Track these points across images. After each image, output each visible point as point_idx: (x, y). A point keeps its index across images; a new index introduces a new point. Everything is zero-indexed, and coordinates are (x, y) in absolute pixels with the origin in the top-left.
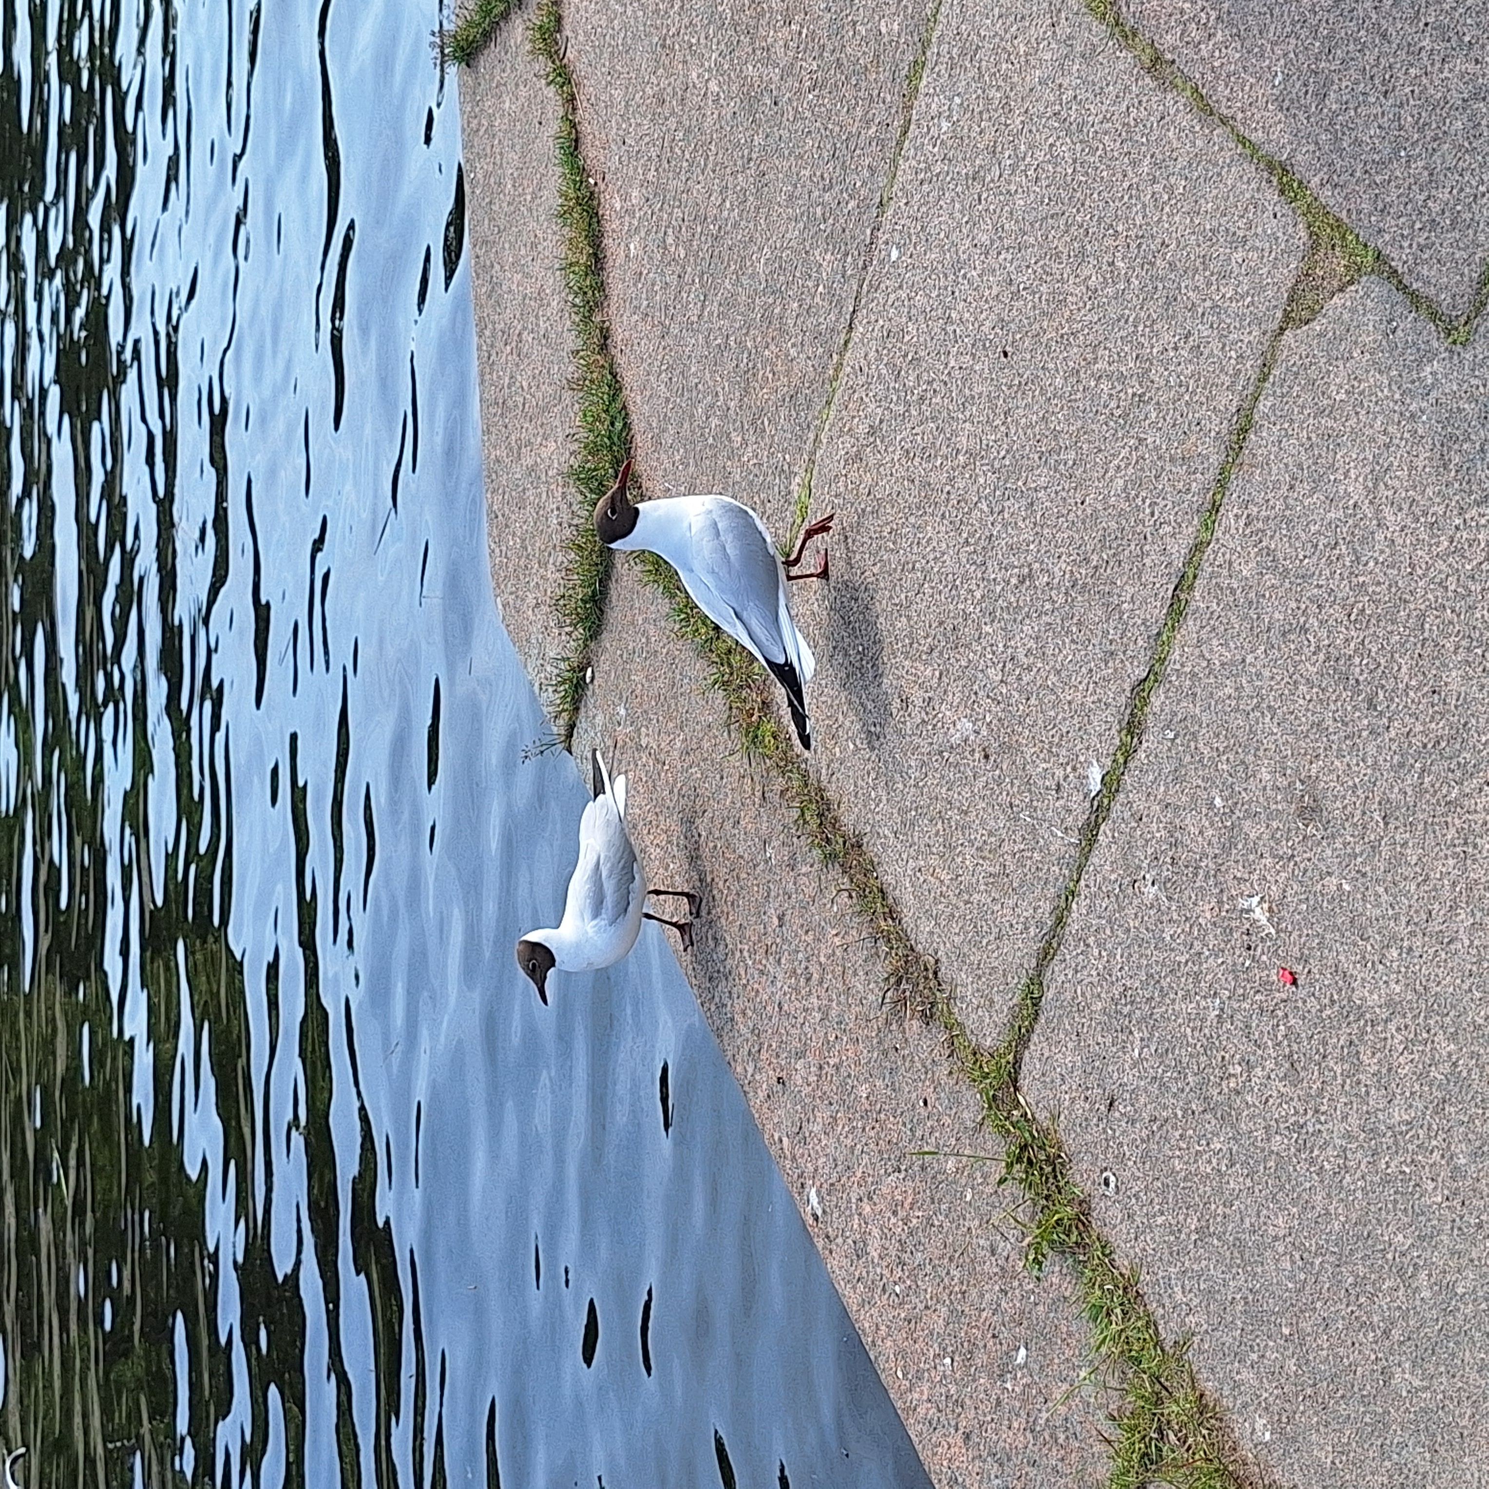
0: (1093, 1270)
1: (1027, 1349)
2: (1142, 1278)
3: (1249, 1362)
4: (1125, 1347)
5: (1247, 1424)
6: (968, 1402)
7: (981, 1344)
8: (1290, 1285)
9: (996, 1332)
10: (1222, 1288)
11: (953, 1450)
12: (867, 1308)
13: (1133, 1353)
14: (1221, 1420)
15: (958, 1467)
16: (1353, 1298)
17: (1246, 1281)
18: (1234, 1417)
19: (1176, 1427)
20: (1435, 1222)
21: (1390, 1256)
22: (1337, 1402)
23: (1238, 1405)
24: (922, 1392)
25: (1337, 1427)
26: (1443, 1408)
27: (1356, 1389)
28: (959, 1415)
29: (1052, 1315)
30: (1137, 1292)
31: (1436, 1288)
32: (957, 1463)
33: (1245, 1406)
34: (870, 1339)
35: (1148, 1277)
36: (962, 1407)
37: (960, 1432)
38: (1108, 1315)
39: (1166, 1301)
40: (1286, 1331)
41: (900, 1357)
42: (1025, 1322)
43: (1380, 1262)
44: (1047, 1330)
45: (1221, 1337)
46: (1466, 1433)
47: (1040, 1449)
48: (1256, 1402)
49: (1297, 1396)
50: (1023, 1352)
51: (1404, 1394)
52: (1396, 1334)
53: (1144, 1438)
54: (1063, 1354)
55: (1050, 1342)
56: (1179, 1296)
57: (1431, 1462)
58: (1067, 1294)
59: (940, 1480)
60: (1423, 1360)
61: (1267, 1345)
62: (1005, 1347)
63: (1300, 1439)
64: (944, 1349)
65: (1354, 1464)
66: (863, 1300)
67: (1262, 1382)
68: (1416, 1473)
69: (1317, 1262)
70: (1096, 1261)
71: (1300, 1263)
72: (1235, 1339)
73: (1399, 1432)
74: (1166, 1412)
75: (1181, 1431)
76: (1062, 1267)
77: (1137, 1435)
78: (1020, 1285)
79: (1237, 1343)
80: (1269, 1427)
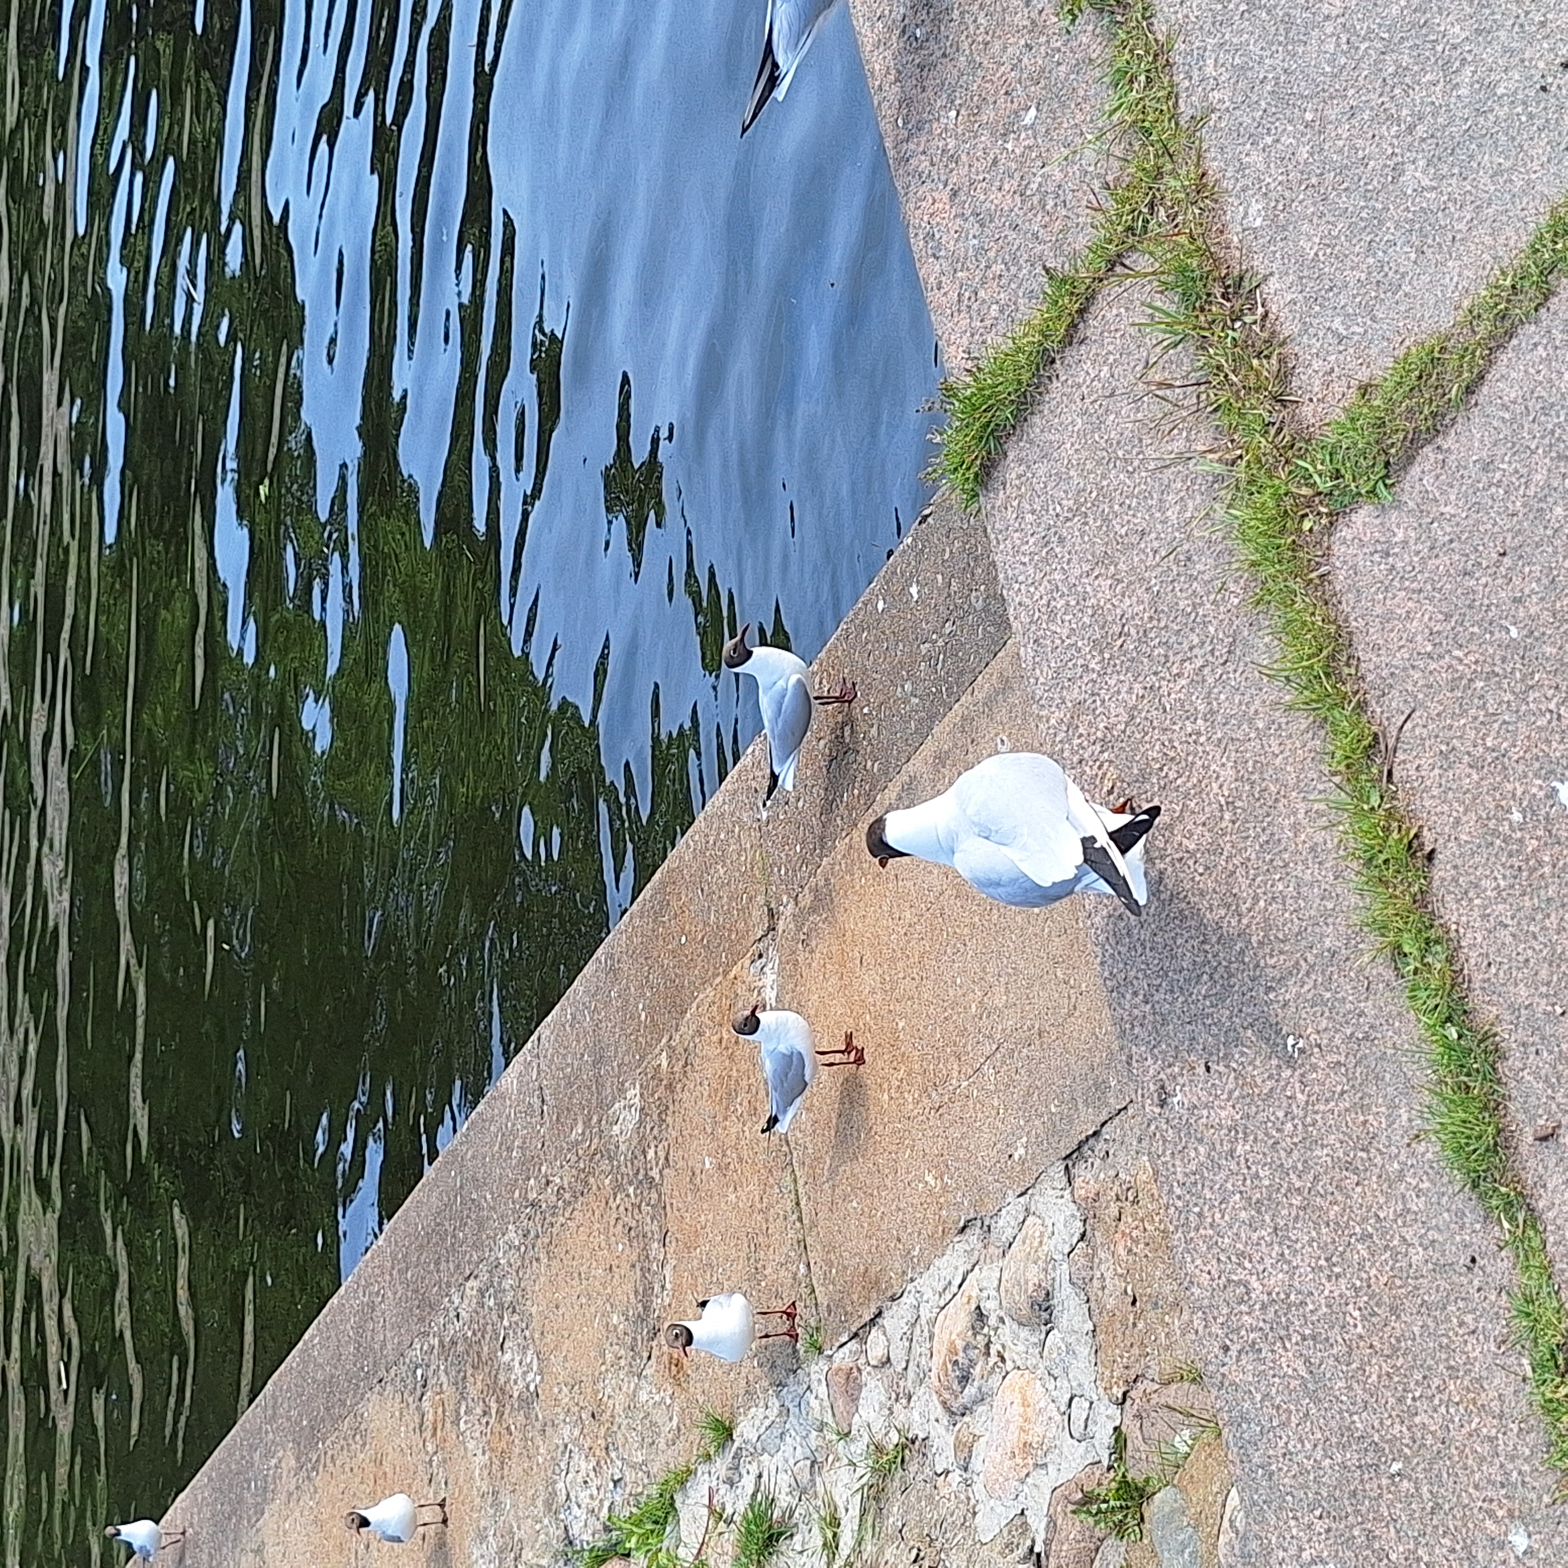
0: (1128, 33)
1: (1038, 110)
2: (1176, 46)
3: (1262, 146)
4: (1141, 116)
5: (1241, 208)
6: (964, 157)
7: (991, 100)
8: (1328, 69)
9: (1010, 89)
10: (1256, 66)
11: (936, 205)
12: (881, 49)
13: (1147, 124)
14: (1216, 201)
15: (938, 224)
16: (1388, 89)
17: (1283, 61)
18: (1230, 200)
19: (1169, 204)
20: (1498, 17)
21: (1439, 48)
22: (1339, 195)
23: (1238, 188)
24: (918, 144)
25: (1332, 219)
26: (1444, 210)
27: (1362, 183)
28: (951, 171)
29: (1072, 77)
30: (1167, 61)
31: (1477, 86)
32: (938, 219)
33: (1244, 189)
34: (877, 83)
35: (1183, 46)
36: (957, 163)
37: (949, 188)
38: (1131, 81)
39: (1195, 74)
40: (1309, 116)
41: (904, 106)
42: (1042, 81)
43: (1427, 54)
44: (1064, 92)
45: (1241, 116)
46: (1458, 237)
47: (1025, 214)
48: (1257, 186)
49: (1300, 184)
50: (1033, 112)
51: (1409, 192)
52: (1420, 130)
53: (1133, 211)
54: (1074, 118)
55: (1063, 105)
56: (1209, 70)
57: (1415, 262)
58: (1094, 56)
59: (916, 234)
60: (1440, 159)
61: (1285, 130)
62: (1015, 105)
63: (1291, 228)
64: (952, 102)
65: (1337, 258)
66: (879, 40)
67: (1269, 167)
68: (1396, 272)
69: (1363, 47)
70: (1134, 24)
71: (1345, 47)
72: (1254, 120)
73: (1392, 230)
74: (1162, 187)
75: (1173, 208)
76: (1096, 26)
77: (1128, 207)
78: (1048, 42)
79: (1256, 124)
80: (1263, 213)
